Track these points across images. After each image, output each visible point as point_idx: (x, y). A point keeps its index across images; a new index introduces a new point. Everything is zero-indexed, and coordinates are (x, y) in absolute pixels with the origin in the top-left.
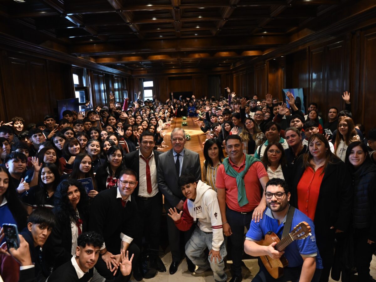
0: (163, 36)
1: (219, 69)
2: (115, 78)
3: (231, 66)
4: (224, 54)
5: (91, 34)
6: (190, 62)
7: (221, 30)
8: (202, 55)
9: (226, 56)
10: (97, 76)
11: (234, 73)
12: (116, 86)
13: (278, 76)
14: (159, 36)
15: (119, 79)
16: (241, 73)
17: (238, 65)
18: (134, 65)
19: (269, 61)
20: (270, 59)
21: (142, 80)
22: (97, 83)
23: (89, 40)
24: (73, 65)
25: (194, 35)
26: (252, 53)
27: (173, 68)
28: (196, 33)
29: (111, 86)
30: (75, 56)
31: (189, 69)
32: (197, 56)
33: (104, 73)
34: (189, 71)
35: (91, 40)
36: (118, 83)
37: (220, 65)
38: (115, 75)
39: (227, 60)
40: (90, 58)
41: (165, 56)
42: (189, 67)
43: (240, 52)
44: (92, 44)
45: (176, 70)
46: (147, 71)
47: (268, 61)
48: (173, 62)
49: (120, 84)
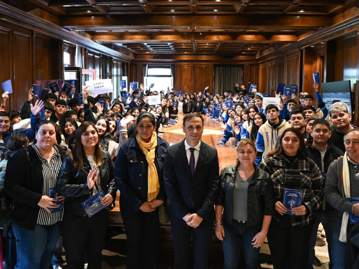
0: (176, 10)
1: (242, 58)
2: (114, 62)
3: (257, 55)
4: (249, 38)
5: (90, 4)
6: (207, 47)
7: (246, 5)
8: (222, 38)
9: (252, 40)
10: (93, 56)
11: (260, 63)
12: (115, 71)
13: (316, 68)
14: (170, 10)
15: (118, 63)
16: (269, 64)
17: (265, 53)
18: (139, 47)
19: (305, 48)
20: (307, 46)
21: (146, 66)
23: (86, 11)
24: (64, 41)
25: (212, 10)
26: (283, 38)
27: (186, 54)
28: (216, 9)
29: (108, 71)
30: (69, 30)
31: (204, 56)
32: (215, 38)
33: (101, 53)
34: (204, 58)
35: (89, 12)
36: (117, 68)
37: (243, 53)
40: (86, 34)
41: (176, 36)
42: (205, 53)
43: (268, 35)
44: (90, 16)
45: (190, 56)
46: (153, 56)
48: (185, 46)
49: (119, 70)
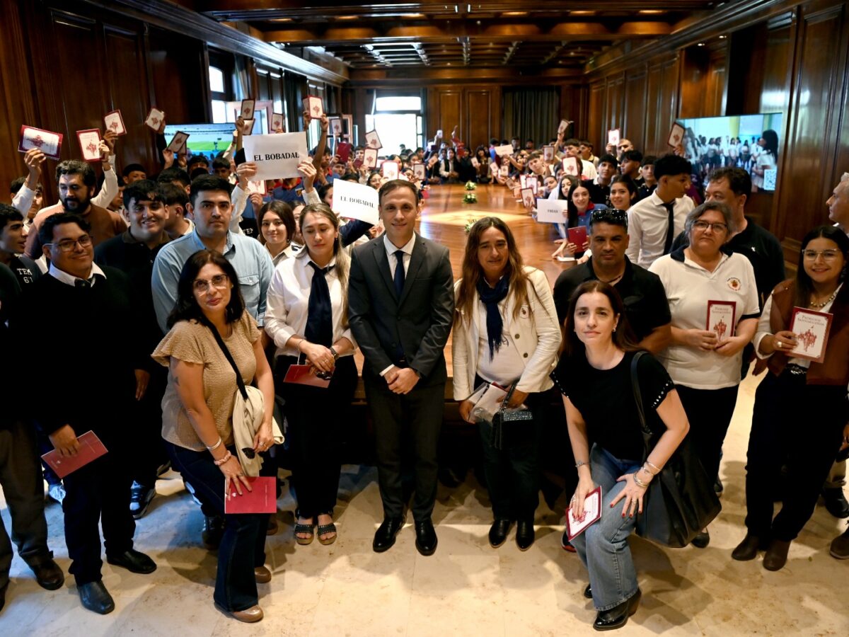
1: (557, 72)
2: (310, 86)
3: (588, 66)
4: (575, 29)
6: (489, 51)
8: (520, 30)
9: (580, 33)
10: (267, 74)
11: (592, 83)
13: (706, 89)
15: (319, 88)
16: (611, 84)
17: (604, 61)
18: (357, 55)
19: (687, 49)
20: (690, 44)
21: (373, 93)
22: (267, 94)
26: (644, 28)
27: (449, 68)
30: (214, 19)
31: (484, 71)
32: (507, 31)
33: (284, 68)
34: (484, 74)
37: (560, 62)
38: (309, 77)
39: (579, 49)
40: (251, 28)
41: (430, 28)
42: (486, 64)
45: (454, 71)
46: (385, 72)
47: (682, 50)
48: (447, 50)
